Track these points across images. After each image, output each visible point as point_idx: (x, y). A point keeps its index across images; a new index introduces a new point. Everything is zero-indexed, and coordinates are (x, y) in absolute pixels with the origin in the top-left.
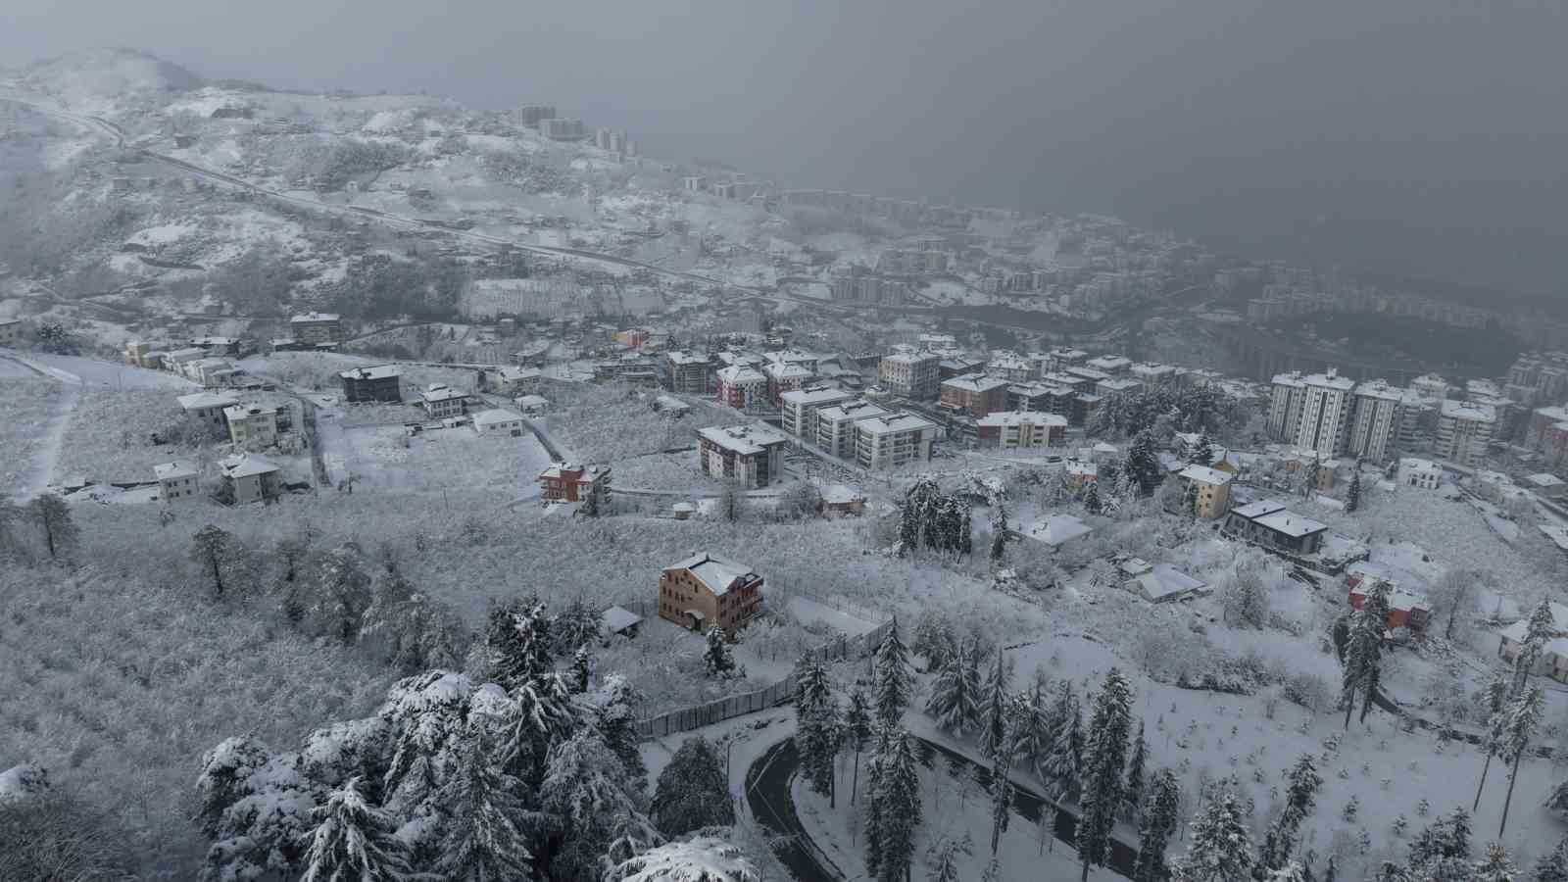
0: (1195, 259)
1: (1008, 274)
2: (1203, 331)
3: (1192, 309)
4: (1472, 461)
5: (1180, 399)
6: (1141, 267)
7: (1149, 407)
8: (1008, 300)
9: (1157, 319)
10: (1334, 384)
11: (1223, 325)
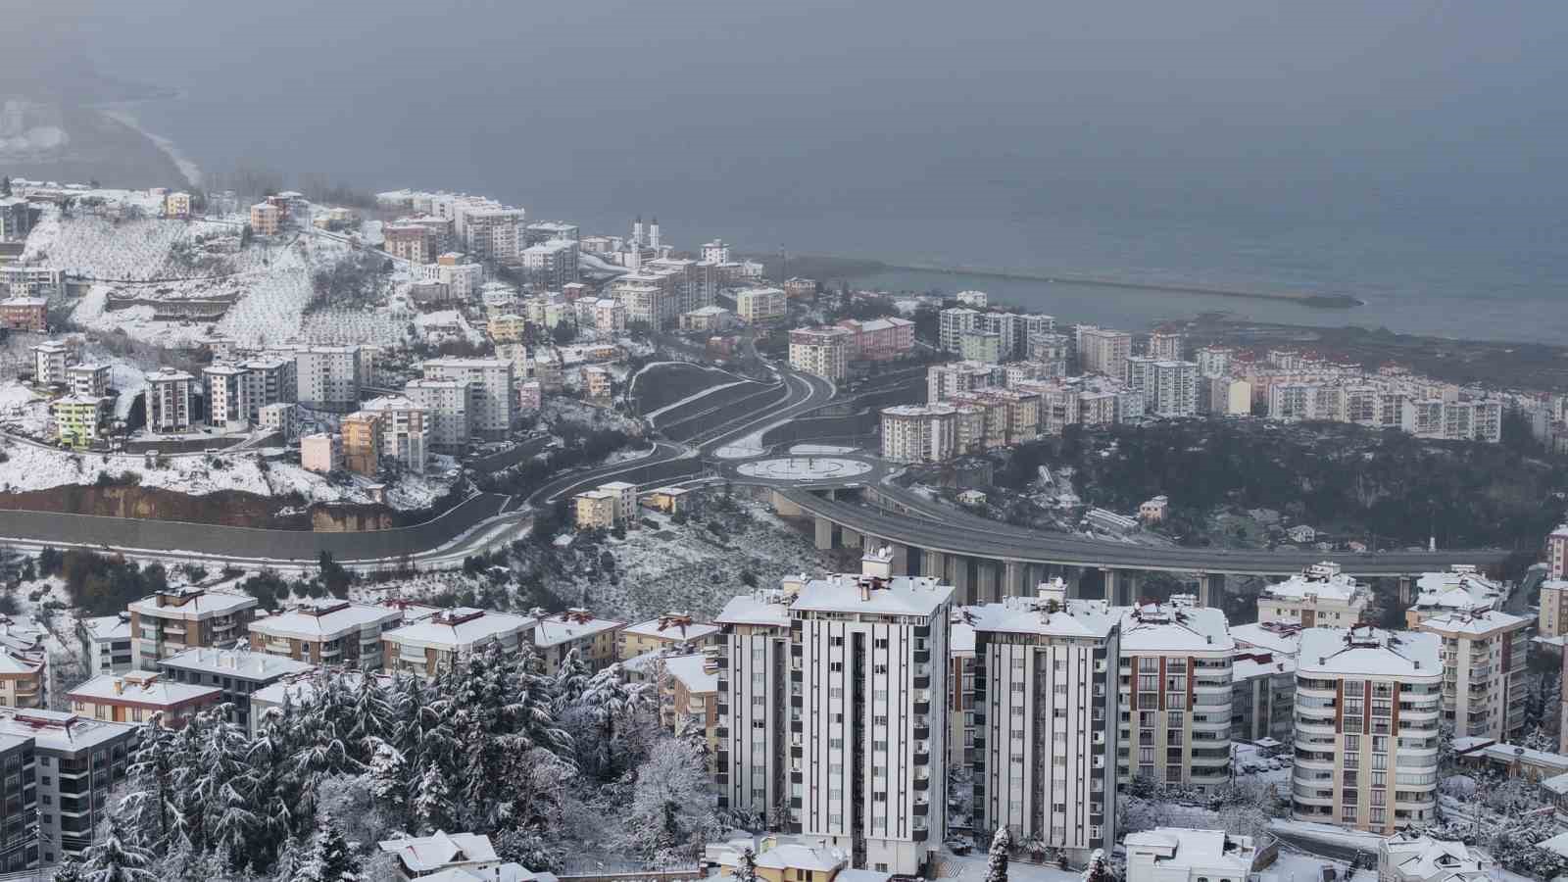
0: (731, 305)
1: (133, 380)
2: (760, 515)
3: (723, 453)
4: (1400, 814)
5: (411, 711)
6: (565, 334)
7: (304, 756)
8: (134, 464)
9: (615, 489)
10: (884, 602)
11: (817, 492)
